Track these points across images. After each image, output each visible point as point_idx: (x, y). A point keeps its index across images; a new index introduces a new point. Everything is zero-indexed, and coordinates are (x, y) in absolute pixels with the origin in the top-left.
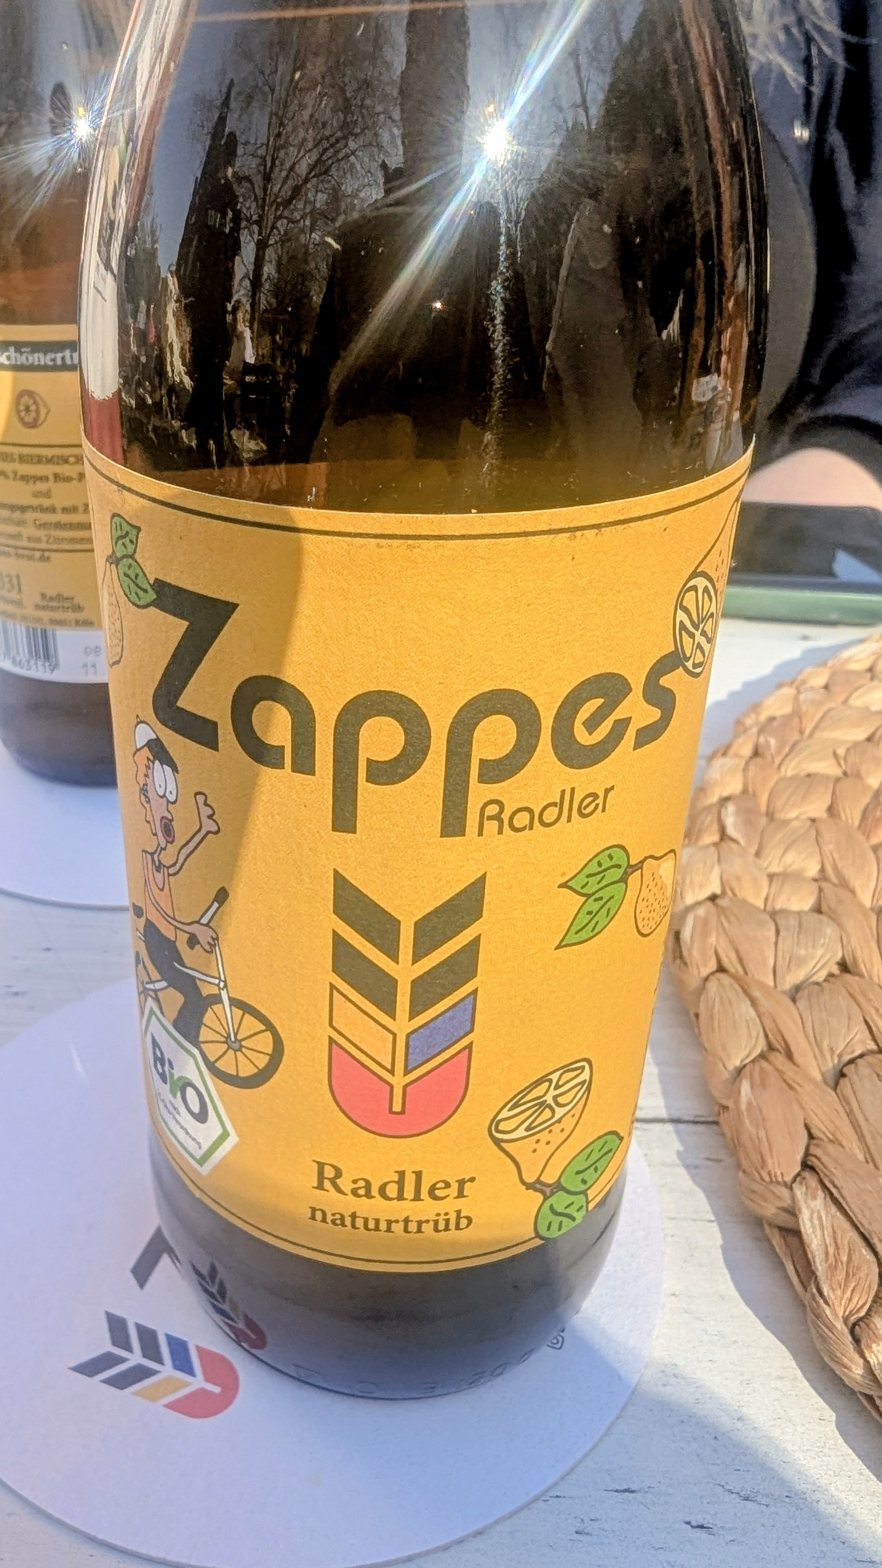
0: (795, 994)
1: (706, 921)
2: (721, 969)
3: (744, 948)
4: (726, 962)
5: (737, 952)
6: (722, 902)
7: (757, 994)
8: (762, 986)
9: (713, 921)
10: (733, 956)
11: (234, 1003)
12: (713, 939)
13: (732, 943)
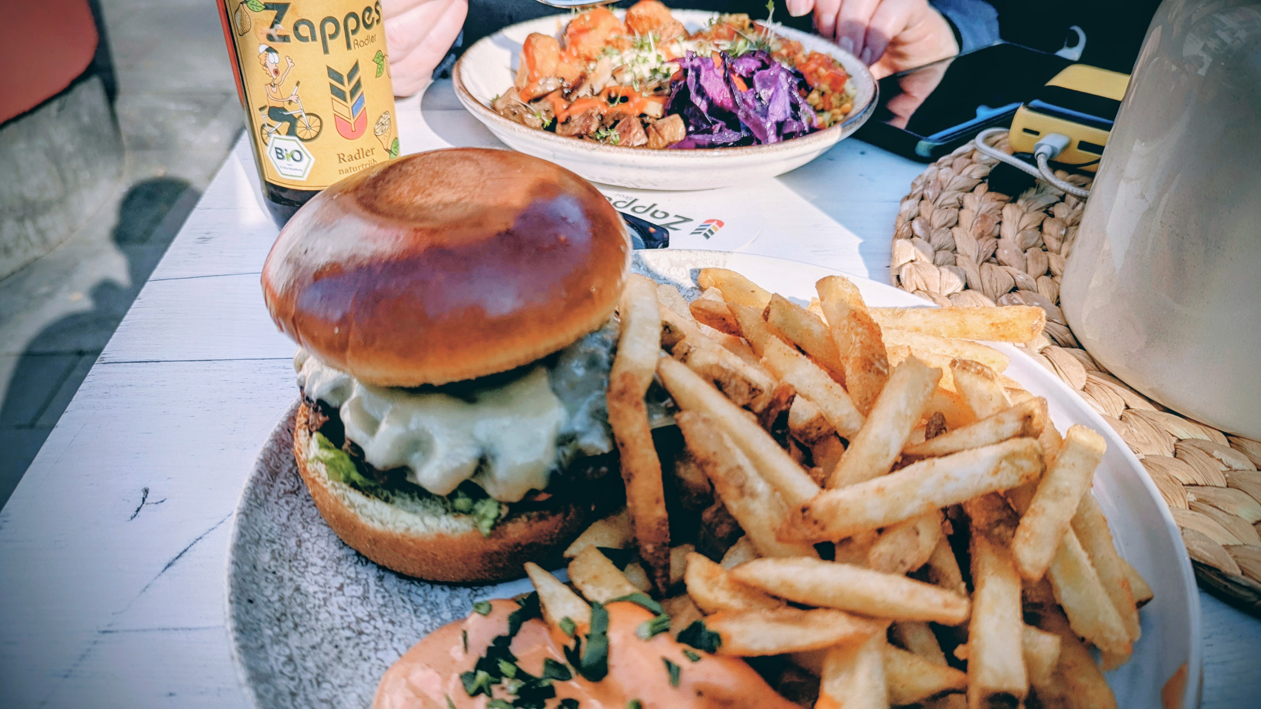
0: (949, 296)
1: (910, 270)
2: (918, 289)
3: (927, 280)
4: (920, 287)
5: (925, 282)
6: (917, 263)
7: (935, 296)
8: (936, 294)
9: (914, 270)
10: (923, 284)
11: (307, 114)
12: (914, 277)
13: (923, 278)
